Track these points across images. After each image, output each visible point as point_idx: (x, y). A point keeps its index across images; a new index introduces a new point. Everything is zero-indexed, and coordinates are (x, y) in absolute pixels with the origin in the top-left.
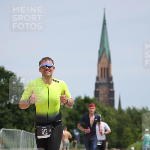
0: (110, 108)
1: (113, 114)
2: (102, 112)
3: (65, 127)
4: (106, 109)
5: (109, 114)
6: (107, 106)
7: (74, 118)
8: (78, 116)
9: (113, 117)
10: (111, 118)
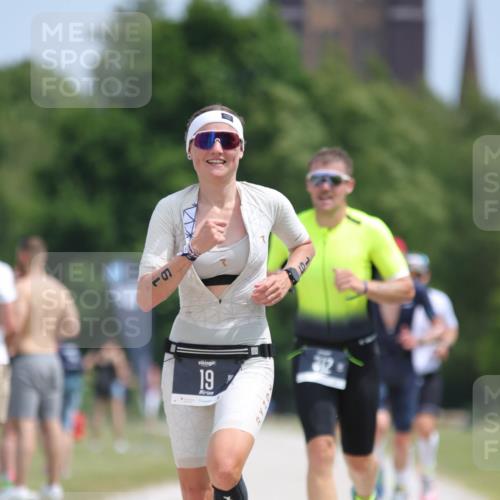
0: (390, 93)
1: (419, 135)
2: (326, 119)
3: (36, 242)
4: (361, 96)
5: (384, 141)
6: (369, 75)
7: (105, 170)
8: (135, 154)
9: (410, 159)
10: (398, 171)
